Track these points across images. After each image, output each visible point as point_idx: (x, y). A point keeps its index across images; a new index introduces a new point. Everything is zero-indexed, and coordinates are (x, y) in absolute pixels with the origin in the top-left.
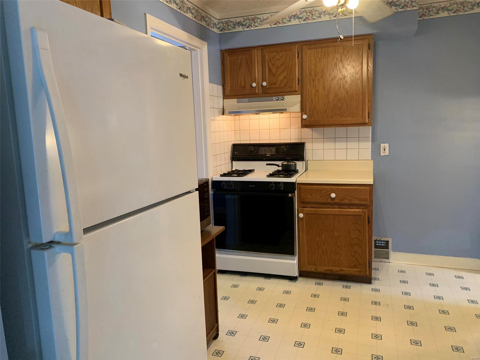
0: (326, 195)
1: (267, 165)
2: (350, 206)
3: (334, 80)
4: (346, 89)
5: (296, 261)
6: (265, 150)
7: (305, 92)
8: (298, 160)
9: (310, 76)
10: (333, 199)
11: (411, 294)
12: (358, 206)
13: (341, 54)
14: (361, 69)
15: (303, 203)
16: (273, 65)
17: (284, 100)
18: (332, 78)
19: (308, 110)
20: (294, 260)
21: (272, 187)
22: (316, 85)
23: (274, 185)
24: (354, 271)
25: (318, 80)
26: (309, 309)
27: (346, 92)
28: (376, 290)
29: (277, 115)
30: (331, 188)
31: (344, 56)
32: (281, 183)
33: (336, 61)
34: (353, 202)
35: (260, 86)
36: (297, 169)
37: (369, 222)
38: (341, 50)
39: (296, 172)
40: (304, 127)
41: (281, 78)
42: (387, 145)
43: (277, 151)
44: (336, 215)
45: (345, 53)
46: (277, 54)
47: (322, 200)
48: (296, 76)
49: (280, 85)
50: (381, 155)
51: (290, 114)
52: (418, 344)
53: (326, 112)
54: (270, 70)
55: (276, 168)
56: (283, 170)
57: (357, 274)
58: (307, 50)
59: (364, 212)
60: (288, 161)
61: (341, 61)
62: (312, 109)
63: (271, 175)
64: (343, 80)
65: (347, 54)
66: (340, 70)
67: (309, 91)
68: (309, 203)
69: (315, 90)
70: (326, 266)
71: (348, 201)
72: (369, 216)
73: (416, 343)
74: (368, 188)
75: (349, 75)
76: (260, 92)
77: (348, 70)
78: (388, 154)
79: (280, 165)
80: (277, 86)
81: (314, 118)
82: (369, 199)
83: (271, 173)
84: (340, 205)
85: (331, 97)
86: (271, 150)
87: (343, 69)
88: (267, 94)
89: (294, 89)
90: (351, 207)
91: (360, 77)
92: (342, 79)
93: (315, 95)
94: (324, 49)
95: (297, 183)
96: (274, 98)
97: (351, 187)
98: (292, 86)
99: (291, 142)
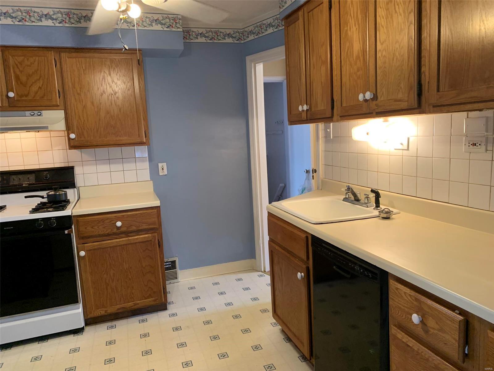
0: (110, 224)
1: (26, 197)
2: (138, 232)
3: (103, 95)
4: (118, 106)
5: (80, 309)
6: (20, 179)
7: (69, 107)
8: (67, 188)
9: (73, 89)
10: (118, 228)
11: (206, 308)
12: (146, 231)
13: (109, 67)
14: (132, 85)
15: (83, 238)
16: (21, 72)
17: (42, 116)
18: (101, 93)
19: (75, 128)
20: (79, 309)
21: (40, 225)
22: (82, 100)
23: (42, 222)
24: (148, 302)
25: (84, 94)
26: (108, 361)
27: (118, 109)
28: (173, 315)
29: (32, 134)
30: (115, 216)
31: (112, 69)
32: (53, 219)
33: (104, 74)
34: (141, 228)
35: (4, 97)
36: (68, 199)
37: (159, 246)
38: (108, 63)
39: (68, 202)
40: (73, 148)
41: (35, 88)
42: (165, 165)
43: (37, 179)
44: (124, 245)
45: (113, 67)
46: (26, 59)
47: (106, 232)
48: (55, 88)
49: (34, 97)
50: (160, 175)
51: (49, 132)
52: (226, 356)
53: (97, 131)
54: (17, 78)
55: (39, 201)
56: (49, 202)
57: (152, 303)
58: (67, 59)
59: (153, 236)
60: (55, 190)
61: (110, 74)
62: (81, 127)
63: (35, 210)
64: (114, 95)
65: (115, 68)
66: (109, 85)
67: (74, 107)
68: (89, 237)
69: (82, 105)
70: (118, 305)
71: (135, 228)
72: (159, 239)
73: (223, 356)
74: (156, 210)
75: (120, 90)
76: (4, 105)
77: (118, 85)
78: (166, 173)
79: (44, 196)
80: (30, 98)
81: (84, 138)
82: (157, 222)
83: (34, 207)
84: (127, 233)
85: (103, 114)
86: (28, 178)
87: (113, 83)
88: (14, 108)
89: (55, 103)
90: (140, 233)
91: (132, 94)
92: (112, 94)
93: (83, 111)
94: (88, 60)
95: (73, 216)
96: (28, 113)
97: (138, 212)
98: (52, 99)
99: (55, 167)
